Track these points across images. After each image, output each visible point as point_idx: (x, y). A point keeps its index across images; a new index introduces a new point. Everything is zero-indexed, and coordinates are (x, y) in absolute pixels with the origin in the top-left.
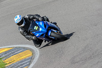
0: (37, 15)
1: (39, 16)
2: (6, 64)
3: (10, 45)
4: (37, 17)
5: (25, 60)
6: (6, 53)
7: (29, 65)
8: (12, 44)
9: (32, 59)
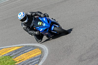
0: (39, 12)
1: (41, 13)
2: (16, 62)
3: (20, 44)
4: (39, 14)
5: (35, 58)
6: (16, 51)
7: (38, 63)
8: (22, 43)
9: (41, 57)
